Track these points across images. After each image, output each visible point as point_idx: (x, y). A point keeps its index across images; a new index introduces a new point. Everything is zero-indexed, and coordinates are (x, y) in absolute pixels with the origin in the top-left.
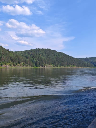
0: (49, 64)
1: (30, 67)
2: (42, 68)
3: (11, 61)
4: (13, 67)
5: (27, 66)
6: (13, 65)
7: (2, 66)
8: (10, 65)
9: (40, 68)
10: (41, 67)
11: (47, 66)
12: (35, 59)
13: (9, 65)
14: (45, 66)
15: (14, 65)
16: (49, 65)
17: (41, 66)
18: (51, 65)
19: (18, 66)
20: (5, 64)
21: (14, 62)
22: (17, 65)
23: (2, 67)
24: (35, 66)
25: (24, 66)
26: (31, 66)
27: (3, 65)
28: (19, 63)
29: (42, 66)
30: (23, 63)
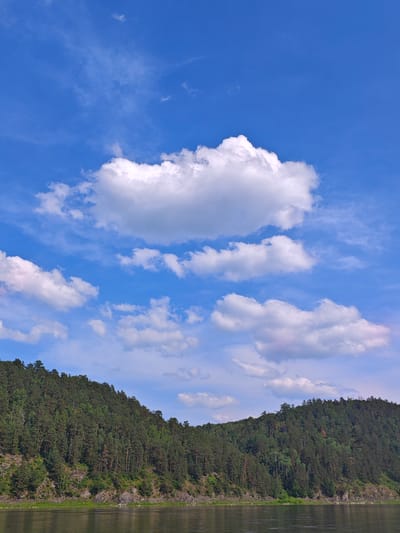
0: (375, 482)
1: (256, 495)
2: (327, 501)
3: (149, 470)
4: (157, 501)
5: (237, 493)
6: (156, 492)
7: (97, 496)
8: (143, 491)
9: (314, 502)
10: (320, 500)
11: (356, 493)
12: (288, 455)
13: (135, 490)
14: (341, 493)
15: (163, 490)
16: (369, 485)
17: (319, 493)
18: (384, 488)
19: (184, 494)
20: (115, 484)
21: (168, 474)
22: (179, 488)
23: (95, 501)
24: (284, 493)
25: (217, 492)
26: (261, 494)
27: (102, 488)
28: (195, 478)
29: (328, 493)
30: (212, 479)
